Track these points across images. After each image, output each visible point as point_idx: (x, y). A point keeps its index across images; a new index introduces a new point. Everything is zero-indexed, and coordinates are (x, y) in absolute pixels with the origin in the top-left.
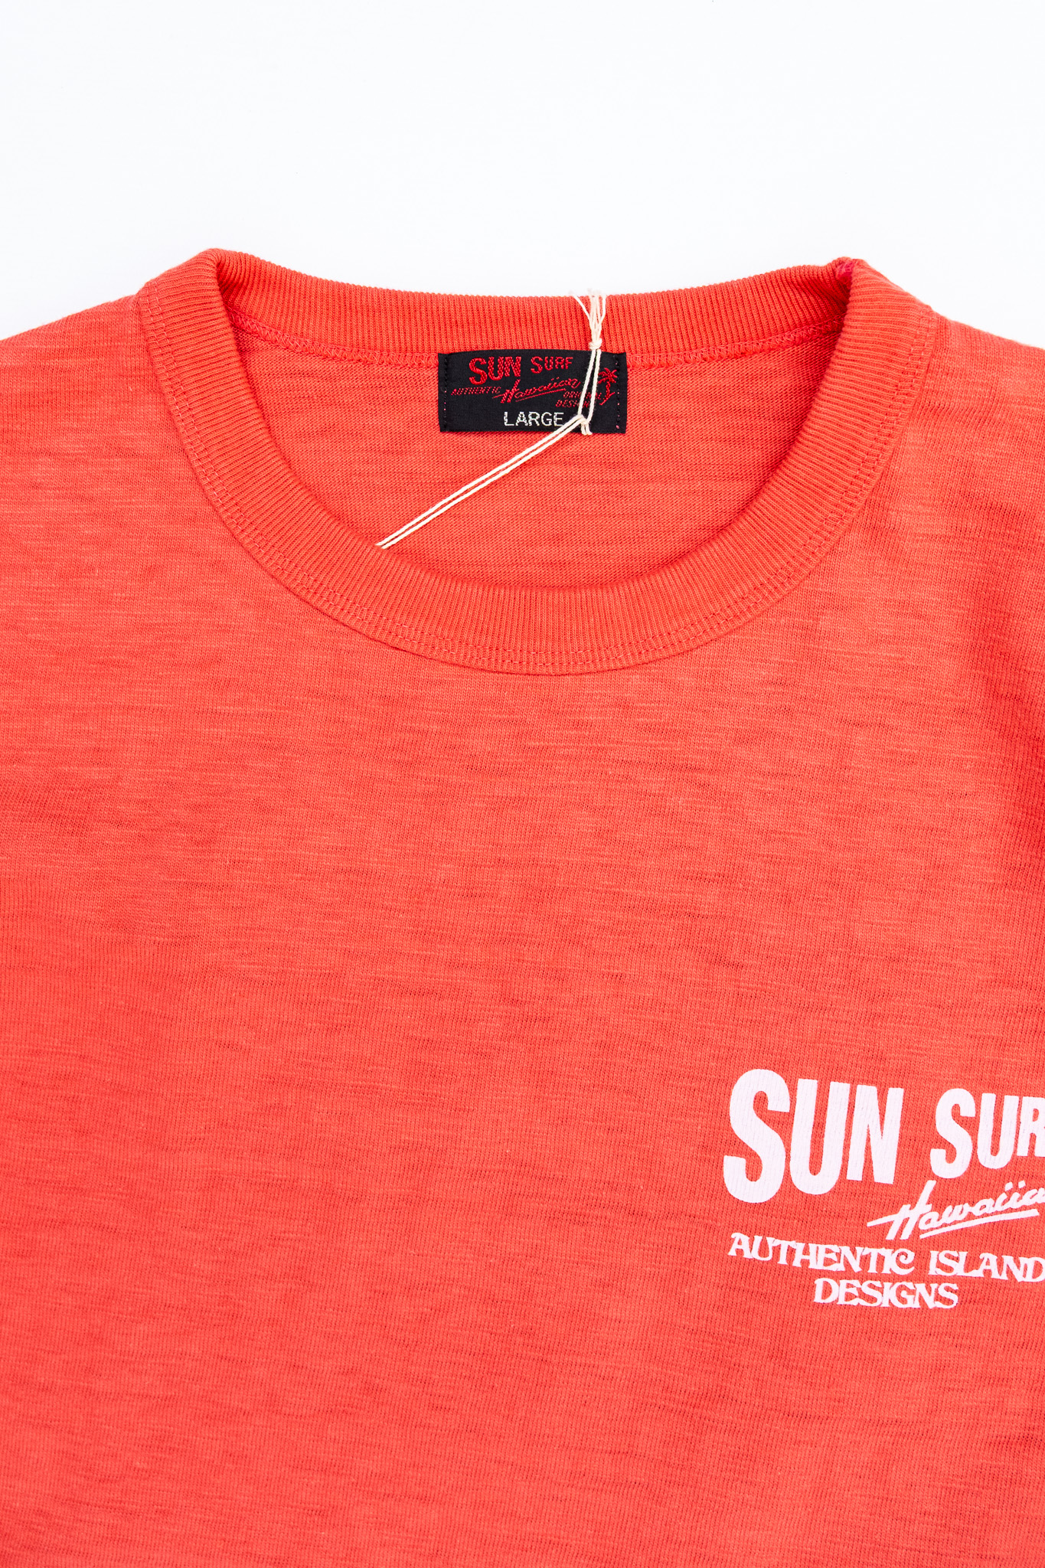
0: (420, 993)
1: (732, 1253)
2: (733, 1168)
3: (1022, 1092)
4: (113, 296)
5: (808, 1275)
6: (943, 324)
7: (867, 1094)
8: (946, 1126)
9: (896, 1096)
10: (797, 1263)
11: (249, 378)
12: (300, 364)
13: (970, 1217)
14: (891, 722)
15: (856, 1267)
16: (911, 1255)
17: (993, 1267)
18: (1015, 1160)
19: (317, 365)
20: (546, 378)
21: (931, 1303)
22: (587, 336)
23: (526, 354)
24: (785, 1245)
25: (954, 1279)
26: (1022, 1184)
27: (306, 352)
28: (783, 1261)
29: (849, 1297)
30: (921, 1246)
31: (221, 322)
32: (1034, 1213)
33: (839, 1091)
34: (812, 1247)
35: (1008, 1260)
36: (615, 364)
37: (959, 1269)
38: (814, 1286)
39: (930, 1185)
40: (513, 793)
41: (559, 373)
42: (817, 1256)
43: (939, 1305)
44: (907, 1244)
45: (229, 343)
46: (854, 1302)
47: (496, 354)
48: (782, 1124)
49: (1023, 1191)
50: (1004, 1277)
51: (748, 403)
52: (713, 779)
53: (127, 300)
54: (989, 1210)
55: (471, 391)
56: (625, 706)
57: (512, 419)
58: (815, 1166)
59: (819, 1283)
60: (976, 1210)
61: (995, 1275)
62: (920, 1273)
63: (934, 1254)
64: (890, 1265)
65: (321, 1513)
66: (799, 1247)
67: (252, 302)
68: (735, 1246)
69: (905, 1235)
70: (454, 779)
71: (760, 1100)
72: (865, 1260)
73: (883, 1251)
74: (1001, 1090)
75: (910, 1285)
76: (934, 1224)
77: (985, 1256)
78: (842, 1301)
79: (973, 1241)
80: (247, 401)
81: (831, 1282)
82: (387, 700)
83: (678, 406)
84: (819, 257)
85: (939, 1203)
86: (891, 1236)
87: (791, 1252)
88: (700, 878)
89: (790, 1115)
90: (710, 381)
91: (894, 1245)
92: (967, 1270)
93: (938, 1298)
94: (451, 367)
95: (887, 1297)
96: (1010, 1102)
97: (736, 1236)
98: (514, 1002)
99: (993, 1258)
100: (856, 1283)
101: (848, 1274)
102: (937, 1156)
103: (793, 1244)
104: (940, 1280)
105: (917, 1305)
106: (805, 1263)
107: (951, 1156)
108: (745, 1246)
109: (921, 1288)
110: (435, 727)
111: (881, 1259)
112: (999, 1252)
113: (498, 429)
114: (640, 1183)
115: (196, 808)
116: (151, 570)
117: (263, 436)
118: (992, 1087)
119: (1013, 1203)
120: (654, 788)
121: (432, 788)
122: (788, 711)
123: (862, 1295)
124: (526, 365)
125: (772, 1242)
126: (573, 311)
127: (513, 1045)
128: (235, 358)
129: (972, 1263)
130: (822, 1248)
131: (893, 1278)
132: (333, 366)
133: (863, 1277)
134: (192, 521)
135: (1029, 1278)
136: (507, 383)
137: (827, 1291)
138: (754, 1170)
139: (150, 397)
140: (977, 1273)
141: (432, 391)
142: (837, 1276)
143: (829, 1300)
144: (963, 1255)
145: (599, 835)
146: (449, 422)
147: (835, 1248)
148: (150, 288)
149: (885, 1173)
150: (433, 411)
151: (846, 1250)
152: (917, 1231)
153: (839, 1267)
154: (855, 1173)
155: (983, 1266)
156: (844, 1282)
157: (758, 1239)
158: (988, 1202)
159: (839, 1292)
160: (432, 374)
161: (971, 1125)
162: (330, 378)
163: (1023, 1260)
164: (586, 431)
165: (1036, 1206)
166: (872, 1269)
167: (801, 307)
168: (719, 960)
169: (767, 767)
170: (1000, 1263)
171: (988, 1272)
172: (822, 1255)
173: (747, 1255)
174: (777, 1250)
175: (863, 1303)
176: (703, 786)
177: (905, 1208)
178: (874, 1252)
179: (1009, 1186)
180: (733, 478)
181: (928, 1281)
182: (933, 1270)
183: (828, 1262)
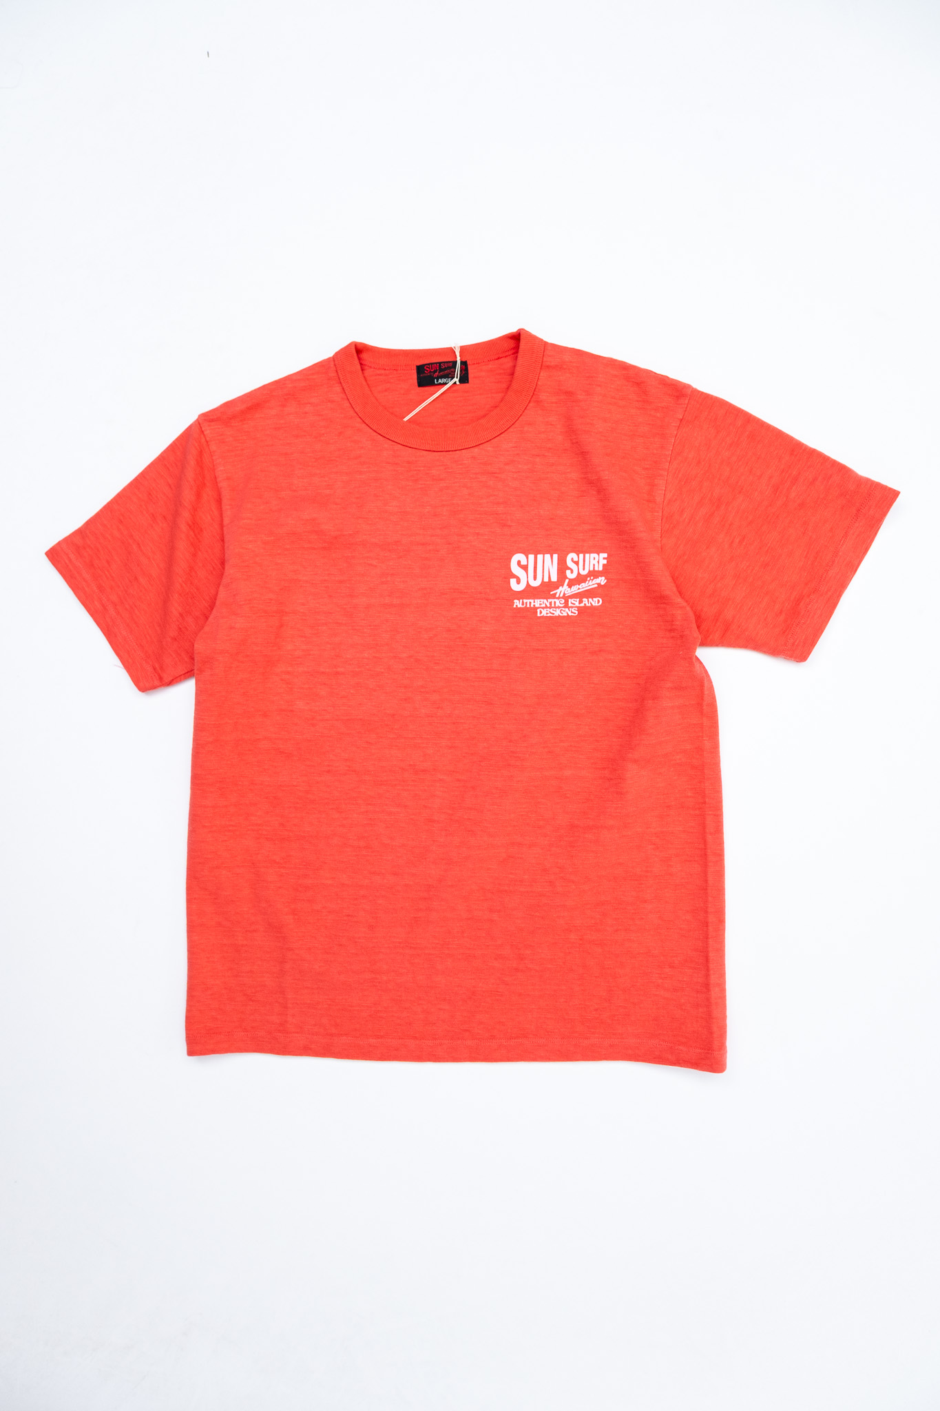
0: (423, 544)
1: (515, 606)
2: (513, 582)
3: (590, 552)
4: (325, 357)
5: (535, 609)
6: (546, 343)
7: (548, 556)
8: (570, 564)
9: (555, 556)
10: (532, 606)
11: (364, 377)
12: (378, 372)
13: (579, 589)
14: (546, 454)
15: (548, 605)
16: (563, 601)
17: (586, 603)
18: (590, 571)
19: (383, 372)
20: (445, 369)
21: (570, 614)
22: (456, 358)
23: (440, 363)
24: (528, 601)
25: (576, 607)
26: (592, 578)
27: (379, 369)
28: (528, 606)
29: (547, 614)
30: (566, 598)
31: (357, 361)
32: (596, 586)
33: (540, 557)
34: (536, 600)
35: (590, 600)
36: (464, 364)
37: (577, 604)
38: (537, 612)
39: (567, 581)
40: (445, 485)
41: (450, 368)
42: (537, 603)
43: (573, 614)
44: (562, 598)
45: (359, 367)
46: (548, 615)
47: (432, 364)
48: (525, 568)
49: (592, 580)
50: (590, 605)
51: (502, 371)
52: (499, 475)
53: (330, 358)
54: (584, 587)
55: (426, 375)
56: (474, 458)
57: (437, 381)
58: (535, 578)
59: (538, 610)
60: (580, 587)
61: (587, 605)
62: (566, 606)
63: (570, 600)
64: (558, 604)
65: (406, 700)
66: (532, 601)
67: (364, 356)
68: (515, 604)
69: (561, 595)
70: (428, 483)
71: (519, 563)
72: (551, 603)
73: (556, 600)
74: (584, 553)
75: (564, 609)
76: (569, 591)
77: (584, 599)
78: (545, 615)
79: (580, 596)
80: (364, 383)
81: (542, 610)
82: (409, 462)
83: (483, 374)
84: (514, 330)
85: (570, 586)
86: (557, 596)
87: (530, 603)
88: (498, 503)
89: (528, 565)
90: (490, 366)
91: (559, 598)
92: (579, 604)
93: (572, 612)
94: (420, 369)
95: (557, 613)
96: (587, 555)
97: (515, 601)
98: (449, 544)
99: (586, 600)
100: (548, 609)
101: (546, 607)
102: (568, 572)
103: (530, 600)
104: (572, 607)
105: (566, 615)
106: (534, 605)
107: (572, 572)
108: (518, 604)
109: (567, 610)
110: (422, 469)
111: (555, 602)
112: (587, 598)
113: (433, 384)
114: (488, 590)
115: (357, 498)
116: (341, 433)
117: (369, 393)
118: (582, 552)
119: (590, 583)
120: (484, 479)
121: (423, 486)
122: (518, 454)
123: (551, 613)
124: (440, 366)
125: (525, 601)
126: (451, 351)
127: (450, 555)
128: (360, 372)
129: (581, 602)
130: (539, 600)
131: (559, 607)
132: (387, 372)
133: (550, 608)
134: (351, 418)
135: (597, 604)
136: (435, 372)
137: (541, 612)
138: (518, 582)
139: (337, 385)
140: (582, 605)
141: (415, 376)
142: (543, 608)
143: (542, 615)
144: (578, 600)
145: (469, 494)
146: (421, 384)
147: (542, 600)
148: (337, 354)
149: (554, 578)
150: (416, 381)
151: (545, 601)
152: (564, 594)
153: (544, 606)
154: (546, 580)
155: (584, 603)
156: (545, 610)
157: (521, 601)
158: (583, 584)
159: (544, 613)
160: (415, 371)
161: (577, 563)
162: (386, 375)
163: (594, 599)
164: (458, 383)
165: (597, 584)
166: (553, 605)
167: (512, 343)
168: (504, 525)
169: (514, 470)
170: (588, 601)
171: (585, 604)
172: (539, 603)
173: (519, 606)
174: (526, 603)
175: (551, 615)
176: (497, 477)
177: (561, 587)
178: (553, 601)
179: (589, 579)
180: (499, 392)
181: (569, 608)
182: (570, 605)
183: (540, 604)
